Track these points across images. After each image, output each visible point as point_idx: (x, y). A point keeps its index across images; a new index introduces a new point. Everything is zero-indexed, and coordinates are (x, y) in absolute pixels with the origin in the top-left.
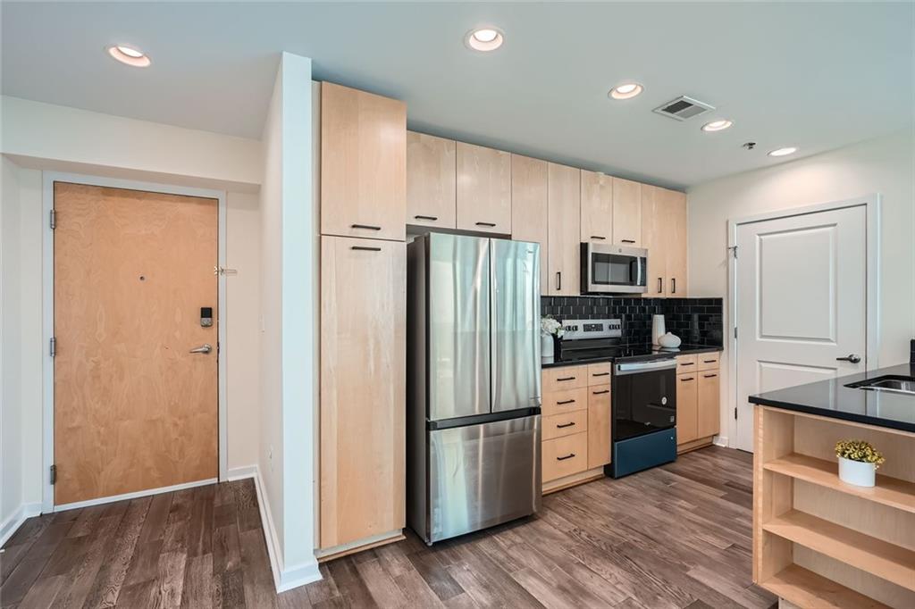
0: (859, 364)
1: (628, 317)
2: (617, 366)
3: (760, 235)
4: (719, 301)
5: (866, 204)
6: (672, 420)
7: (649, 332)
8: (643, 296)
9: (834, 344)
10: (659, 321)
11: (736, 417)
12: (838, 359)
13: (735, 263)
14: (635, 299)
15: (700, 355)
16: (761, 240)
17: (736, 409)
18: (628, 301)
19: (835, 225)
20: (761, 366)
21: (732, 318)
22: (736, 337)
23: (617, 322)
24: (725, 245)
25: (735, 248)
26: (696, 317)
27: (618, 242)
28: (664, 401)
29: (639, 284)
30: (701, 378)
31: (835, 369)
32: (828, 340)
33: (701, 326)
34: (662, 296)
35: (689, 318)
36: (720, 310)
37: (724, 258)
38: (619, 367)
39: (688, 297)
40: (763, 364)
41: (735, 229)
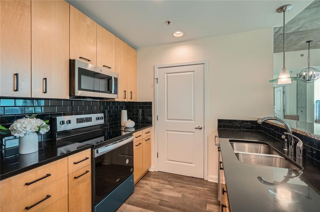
0: (202, 129)
1: (109, 112)
2: (96, 150)
3: (167, 73)
4: (151, 103)
5: (204, 64)
6: (131, 170)
7: (120, 119)
8: (116, 100)
9: (194, 122)
10: (124, 113)
11: (158, 157)
12: (195, 128)
13: (157, 86)
14: (112, 102)
15: (144, 130)
16: (167, 76)
17: (158, 153)
18: (108, 103)
19: (194, 71)
20: (167, 133)
21: (156, 111)
22: (158, 120)
23: (102, 115)
24: (153, 77)
25: (157, 79)
26: (140, 111)
27: (100, 65)
28: (127, 161)
29: (113, 92)
30: (144, 141)
31: (194, 132)
32: (192, 120)
33: (143, 115)
34: (126, 100)
35: (138, 111)
36: (151, 107)
37: (153, 83)
38: (97, 150)
39: (137, 101)
40: (168, 132)
41: (157, 70)
